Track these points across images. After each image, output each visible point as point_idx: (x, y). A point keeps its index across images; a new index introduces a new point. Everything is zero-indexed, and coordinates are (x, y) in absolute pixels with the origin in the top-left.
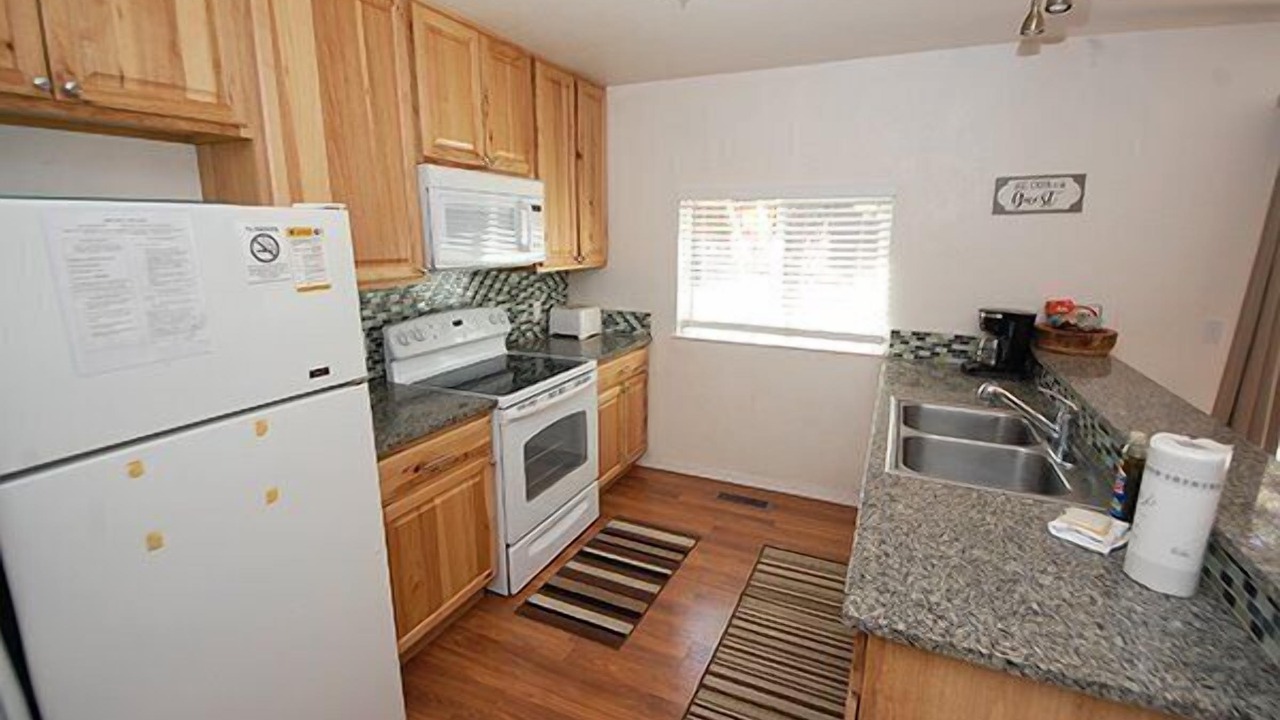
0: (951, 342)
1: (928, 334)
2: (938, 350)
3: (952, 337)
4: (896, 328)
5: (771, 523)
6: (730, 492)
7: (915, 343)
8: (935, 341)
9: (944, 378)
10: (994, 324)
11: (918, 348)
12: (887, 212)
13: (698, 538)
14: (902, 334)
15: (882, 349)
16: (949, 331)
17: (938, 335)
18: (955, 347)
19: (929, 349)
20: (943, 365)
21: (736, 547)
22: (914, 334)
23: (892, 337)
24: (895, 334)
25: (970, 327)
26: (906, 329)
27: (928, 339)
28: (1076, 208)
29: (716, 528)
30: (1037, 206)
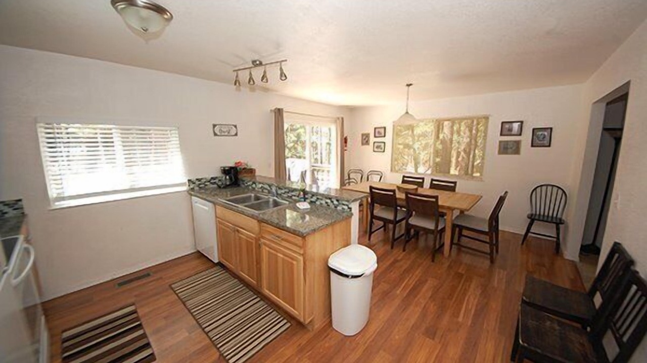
0: (210, 180)
1: (202, 179)
2: (206, 184)
3: (210, 178)
4: (190, 178)
5: (161, 278)
6: (121, 281)
7: (198, 183)
8: (205, 180)
9: (211, 193)
10: (226, 171)
11: (200, 184)
12: (175, 133)
13: (133, 304)
14: (192, 180)
15: (185, 188)
16: (209, 177)
17: (205, 179)
18: (212, 181)
19: (203, 184)
20: (209, 189)
21: (156, 294)
22: (197, 179)
23: (189, 183)
24: (189, 181)
25: (217, 173)
26: (193, 178)
27: (202, 180)
28: (236, 135)
29: (136, 296)
30: (226, 134)
